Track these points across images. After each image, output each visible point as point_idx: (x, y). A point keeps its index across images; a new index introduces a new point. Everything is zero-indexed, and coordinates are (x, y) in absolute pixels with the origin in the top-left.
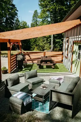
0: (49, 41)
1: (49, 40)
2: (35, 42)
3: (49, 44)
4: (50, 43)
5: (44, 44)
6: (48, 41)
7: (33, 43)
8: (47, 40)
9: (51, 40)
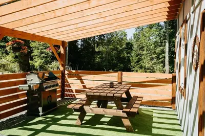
0: (163, 59)
1: (161, 57)
2: (138, 62)
3: (162, 64)
4: (163, 62)
5: (153, 64)
6: (160, 60)
7: (135, 63)
8: (158, 58)
9: (164, 57)
